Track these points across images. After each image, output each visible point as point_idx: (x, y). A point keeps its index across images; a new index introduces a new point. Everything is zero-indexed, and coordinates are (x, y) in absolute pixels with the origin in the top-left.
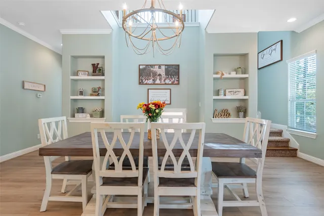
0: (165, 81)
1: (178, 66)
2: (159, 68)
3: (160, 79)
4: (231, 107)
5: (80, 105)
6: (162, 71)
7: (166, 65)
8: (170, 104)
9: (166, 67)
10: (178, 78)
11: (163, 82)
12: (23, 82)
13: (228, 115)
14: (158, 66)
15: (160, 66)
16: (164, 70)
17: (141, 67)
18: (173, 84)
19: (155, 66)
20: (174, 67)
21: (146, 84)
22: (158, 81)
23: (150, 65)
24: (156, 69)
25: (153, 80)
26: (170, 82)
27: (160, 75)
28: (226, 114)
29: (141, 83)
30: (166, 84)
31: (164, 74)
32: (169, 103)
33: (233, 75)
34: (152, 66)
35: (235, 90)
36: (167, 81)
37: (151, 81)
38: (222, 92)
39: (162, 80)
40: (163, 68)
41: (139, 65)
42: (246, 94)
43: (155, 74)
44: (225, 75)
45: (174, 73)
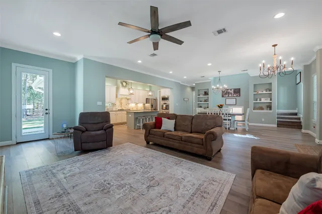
1: (240, 89)
4: (264, 106)
5: (200, 105)
6: (232, 92)
10: (240, 94)
12: (184, 98)
14: (230, 90)
17: (223, 91)
20: (237, 89)
21: (225, 97)
22: (230, 96)
26: (236, 96)
28: (262, 108)
29: (223, 97)
32: (235, 104)
33: (265, 92)
34: (227, 90)
35: (266, 98)
36: (234, 95)
37: (227, 96)
38: (259, 99)
39: (232, 95)
40: (233, 90)
42: (271, 100)
43: (229, 93)
44: (260, 92)
45: (237, 92)
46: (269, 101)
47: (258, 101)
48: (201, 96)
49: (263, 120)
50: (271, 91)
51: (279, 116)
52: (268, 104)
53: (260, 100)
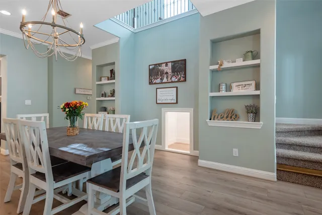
0: (171, 79)
1: (185, 60)
2: (166, 66)
3: (167, 78)
4: (239, 107)
6: (168, 69)
7: (172, 62)
8: (177, 103)
9: (173, 64)
10: (185, 74)
11: (170, 81)
12: (75, 89)
13: (233, 117)
14: (165, 64)
15: (167, 64)
16: (171, 67)
17: (151, 67)
18: (179, 81)
19: (163, 65)
20: (180, 62)
21: (155, 83)
22: (165, 80)
23: (158, 64)
24: (163, 67)
25: (161, 79)
26: (176, 80)
27: (167, 73)
28: (232, 115)
29: (151, 83)
30: (172, 82)
31: (171, 71)
32: (175, 102)
33: (240, 62)
34: (160, 65)
35: (244, 83)
36: (174, 79)
37: (158, 81)
38: (224, 87)
39: (169, 78)
40: (170, 65)
41: (149, 66)
42: (257, 87)
43: (162, 73)
44: (226, 65)
45: (180, 67)
46: (251, 91)
47: (223, 93)
48: (104, 81)
49: (236, 152)
50: (259, 58)
51: (282, 139)
52: (249, 102)
53: (229, 88)
